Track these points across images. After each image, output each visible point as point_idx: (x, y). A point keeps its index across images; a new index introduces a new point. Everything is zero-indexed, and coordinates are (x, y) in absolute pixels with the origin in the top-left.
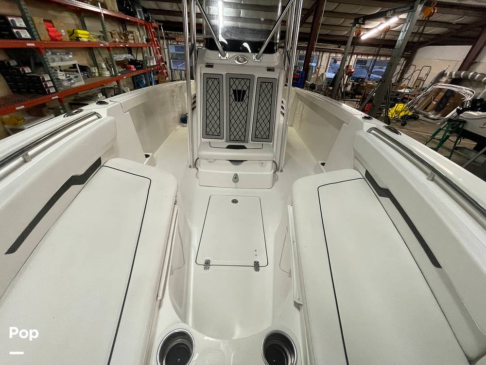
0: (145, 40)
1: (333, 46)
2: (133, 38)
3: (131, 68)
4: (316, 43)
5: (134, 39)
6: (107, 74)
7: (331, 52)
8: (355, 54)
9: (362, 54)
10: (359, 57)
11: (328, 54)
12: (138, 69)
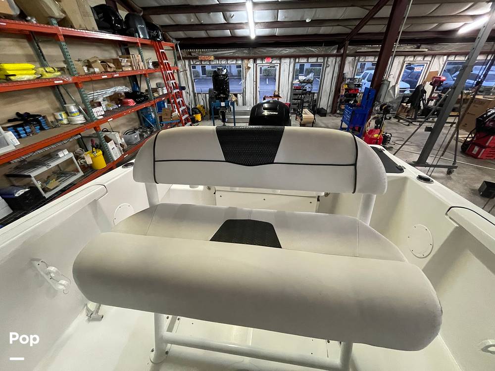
0: (151, 64)
1: (409, 47)
2: (129, 64)
3: (127, 103)
4: (397, 45)
5: (131, 66)
6: (79, 119)
7: (406, 56)
8: (445, 55)
9: (456, 54)
10: (452, 58)
11: (401, 59)
12: (138, 103)
